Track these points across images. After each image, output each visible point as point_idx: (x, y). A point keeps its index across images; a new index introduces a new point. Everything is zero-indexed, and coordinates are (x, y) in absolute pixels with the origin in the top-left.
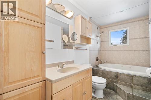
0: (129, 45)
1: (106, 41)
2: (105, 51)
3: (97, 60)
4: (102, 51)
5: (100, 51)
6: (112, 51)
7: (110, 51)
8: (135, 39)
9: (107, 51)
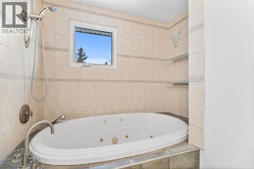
0: (116, 68)
1: (61, 50)
2: (58, 80)
3: (25, 117)
4: (49, 80)
5: (40, 80)
6: (79, 81)
7: (74, 80)
8: (127, 56)
9: (63, 80)
